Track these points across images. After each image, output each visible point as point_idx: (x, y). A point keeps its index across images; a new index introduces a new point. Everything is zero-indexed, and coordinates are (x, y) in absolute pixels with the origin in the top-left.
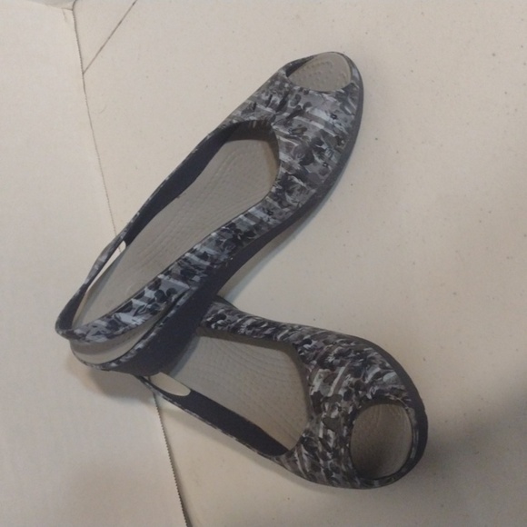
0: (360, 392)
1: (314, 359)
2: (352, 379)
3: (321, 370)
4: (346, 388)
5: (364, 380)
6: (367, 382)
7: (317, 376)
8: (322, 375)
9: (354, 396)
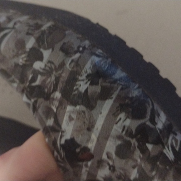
0: (150, 147)
1: (55, 90)
2: (128, 122)
3: (69, 108)
4: (119, 137)
5: (154, 123)
6: (160, 126)
7: (66, 118)
8: (74, 116)
9: (137, 154)
